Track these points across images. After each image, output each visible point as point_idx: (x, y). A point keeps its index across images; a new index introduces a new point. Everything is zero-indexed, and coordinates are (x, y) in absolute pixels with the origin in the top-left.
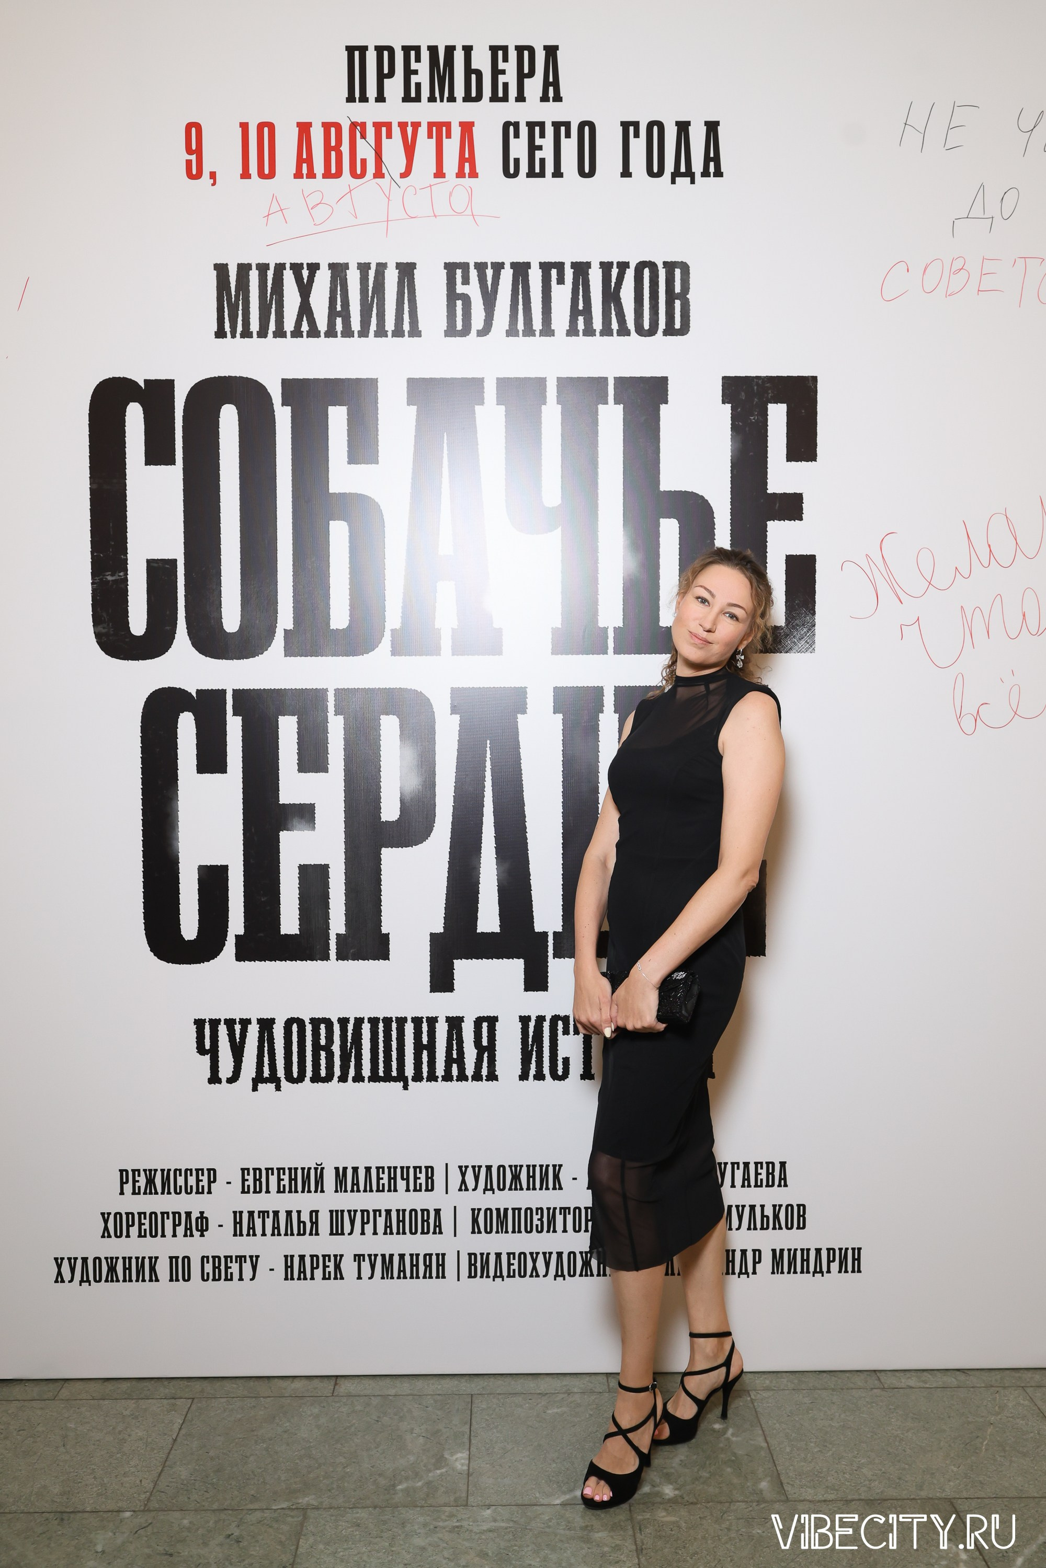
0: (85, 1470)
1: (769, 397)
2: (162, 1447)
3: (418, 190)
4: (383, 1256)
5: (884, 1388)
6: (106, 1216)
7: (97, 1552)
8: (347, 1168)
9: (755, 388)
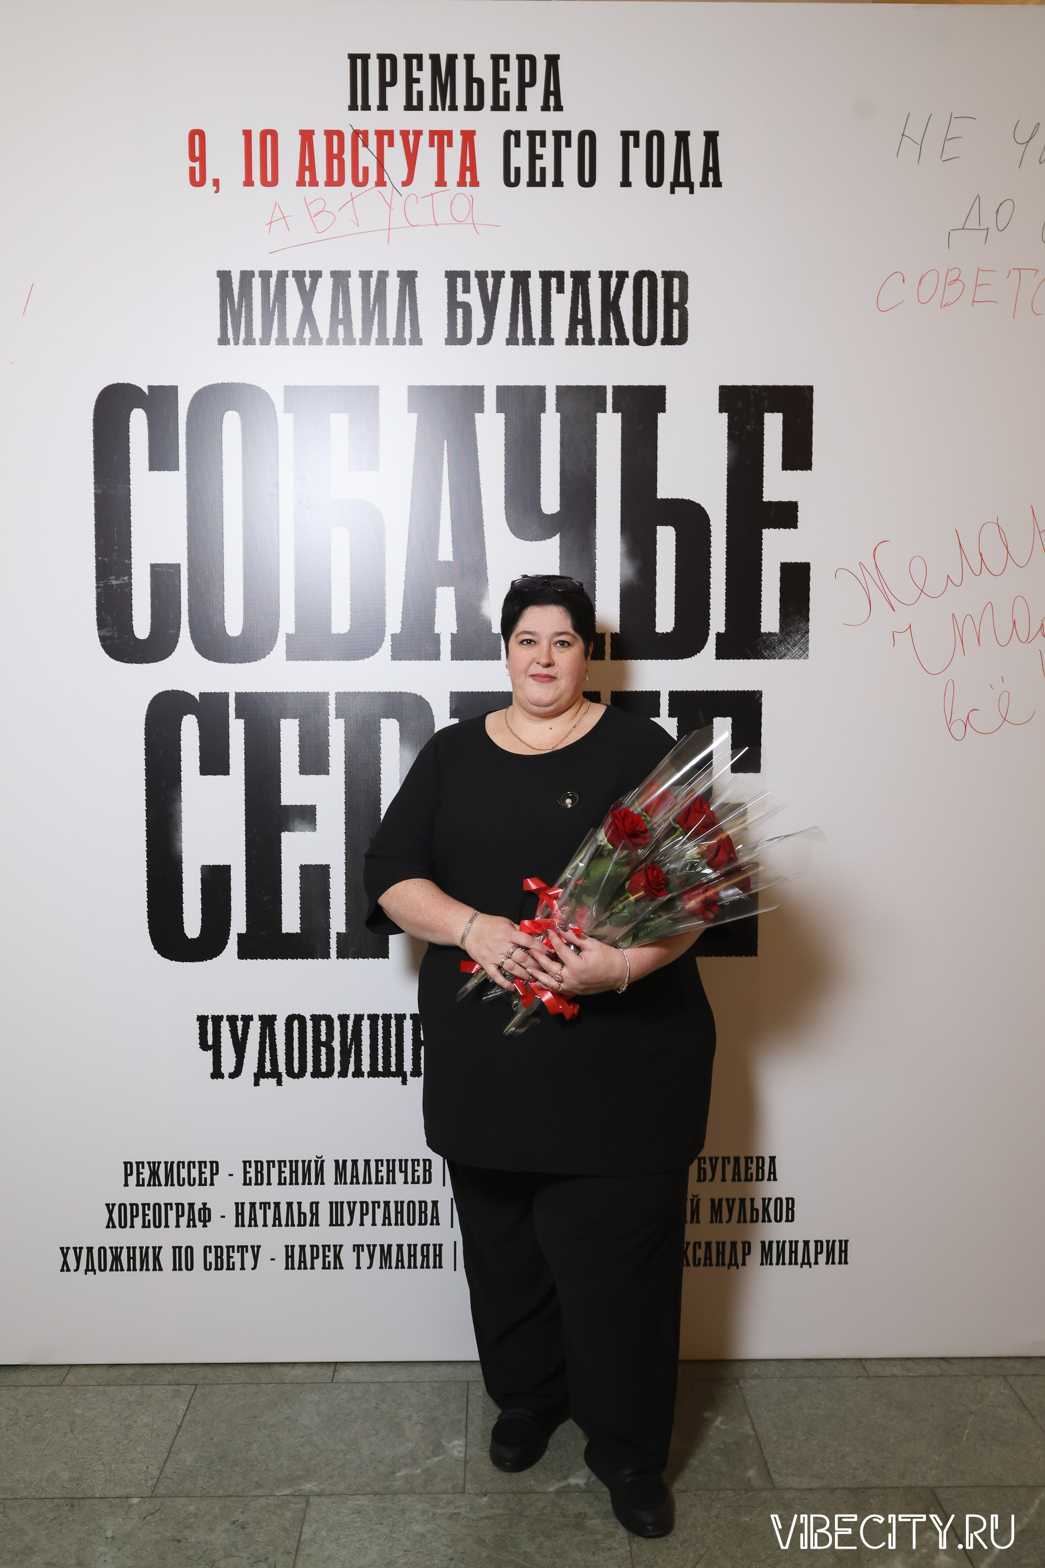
0: (92, 1456)
1: (766, 406)
2: (167, 1434)
3: (419, 197)
4: (382, 1246)
5: (869, 1376)
6: (111, 1207)
7: (107, 1538)
8: (346, 1161)
9: (752, 397)
